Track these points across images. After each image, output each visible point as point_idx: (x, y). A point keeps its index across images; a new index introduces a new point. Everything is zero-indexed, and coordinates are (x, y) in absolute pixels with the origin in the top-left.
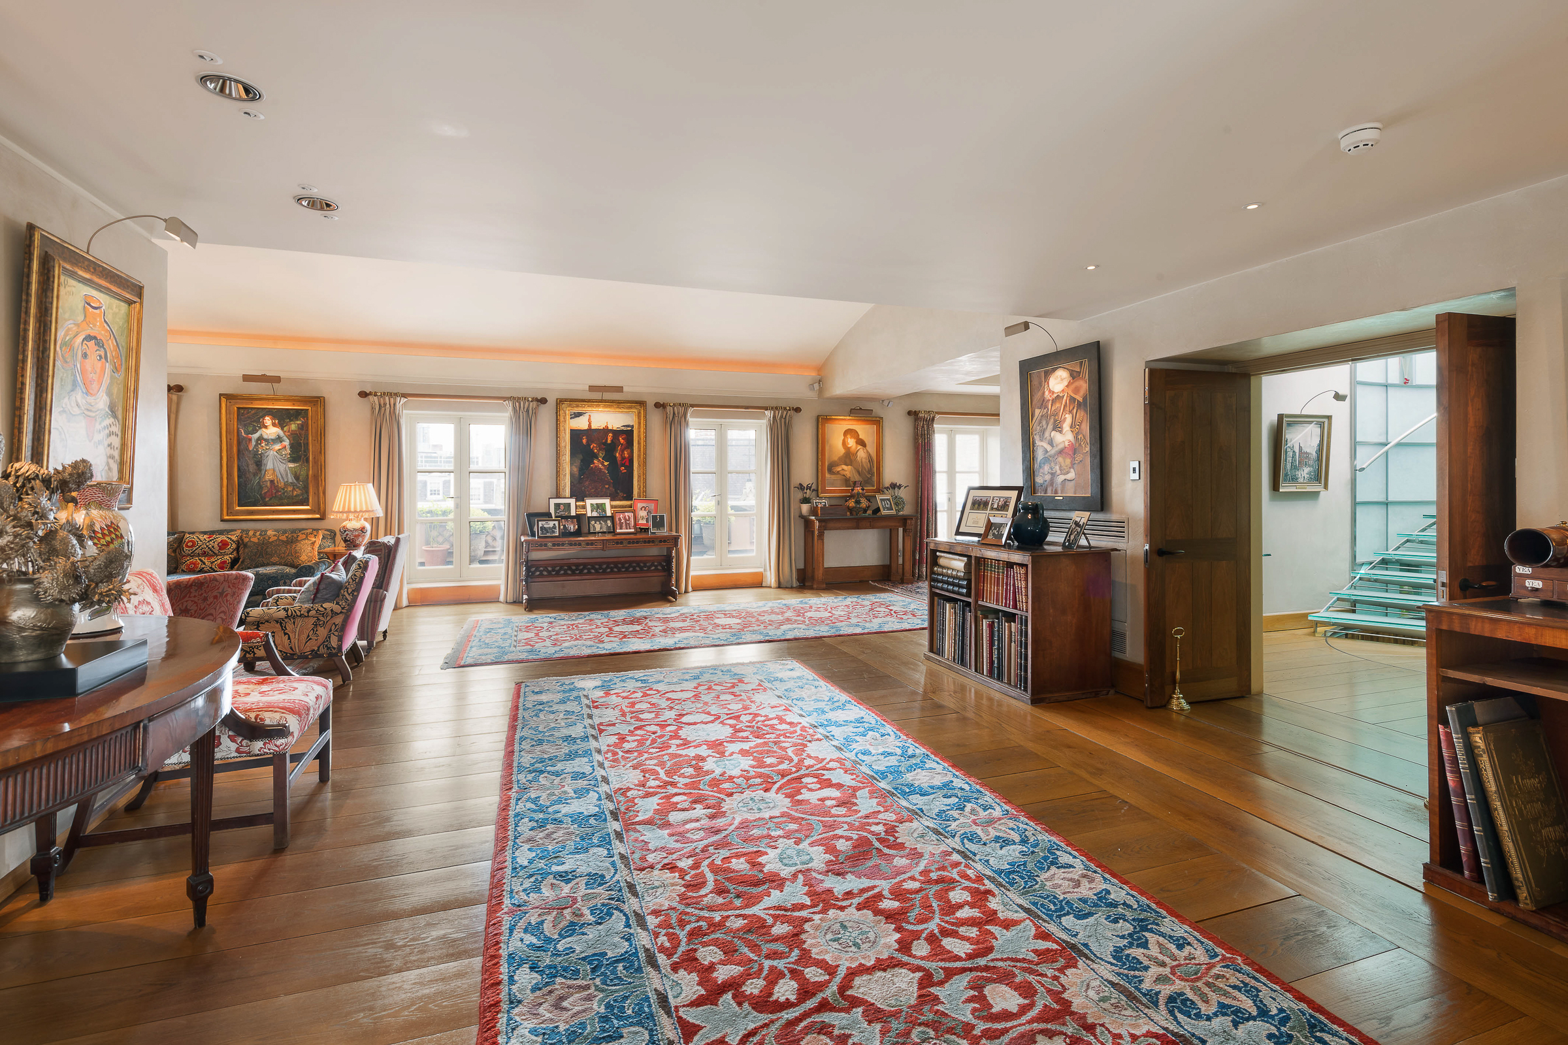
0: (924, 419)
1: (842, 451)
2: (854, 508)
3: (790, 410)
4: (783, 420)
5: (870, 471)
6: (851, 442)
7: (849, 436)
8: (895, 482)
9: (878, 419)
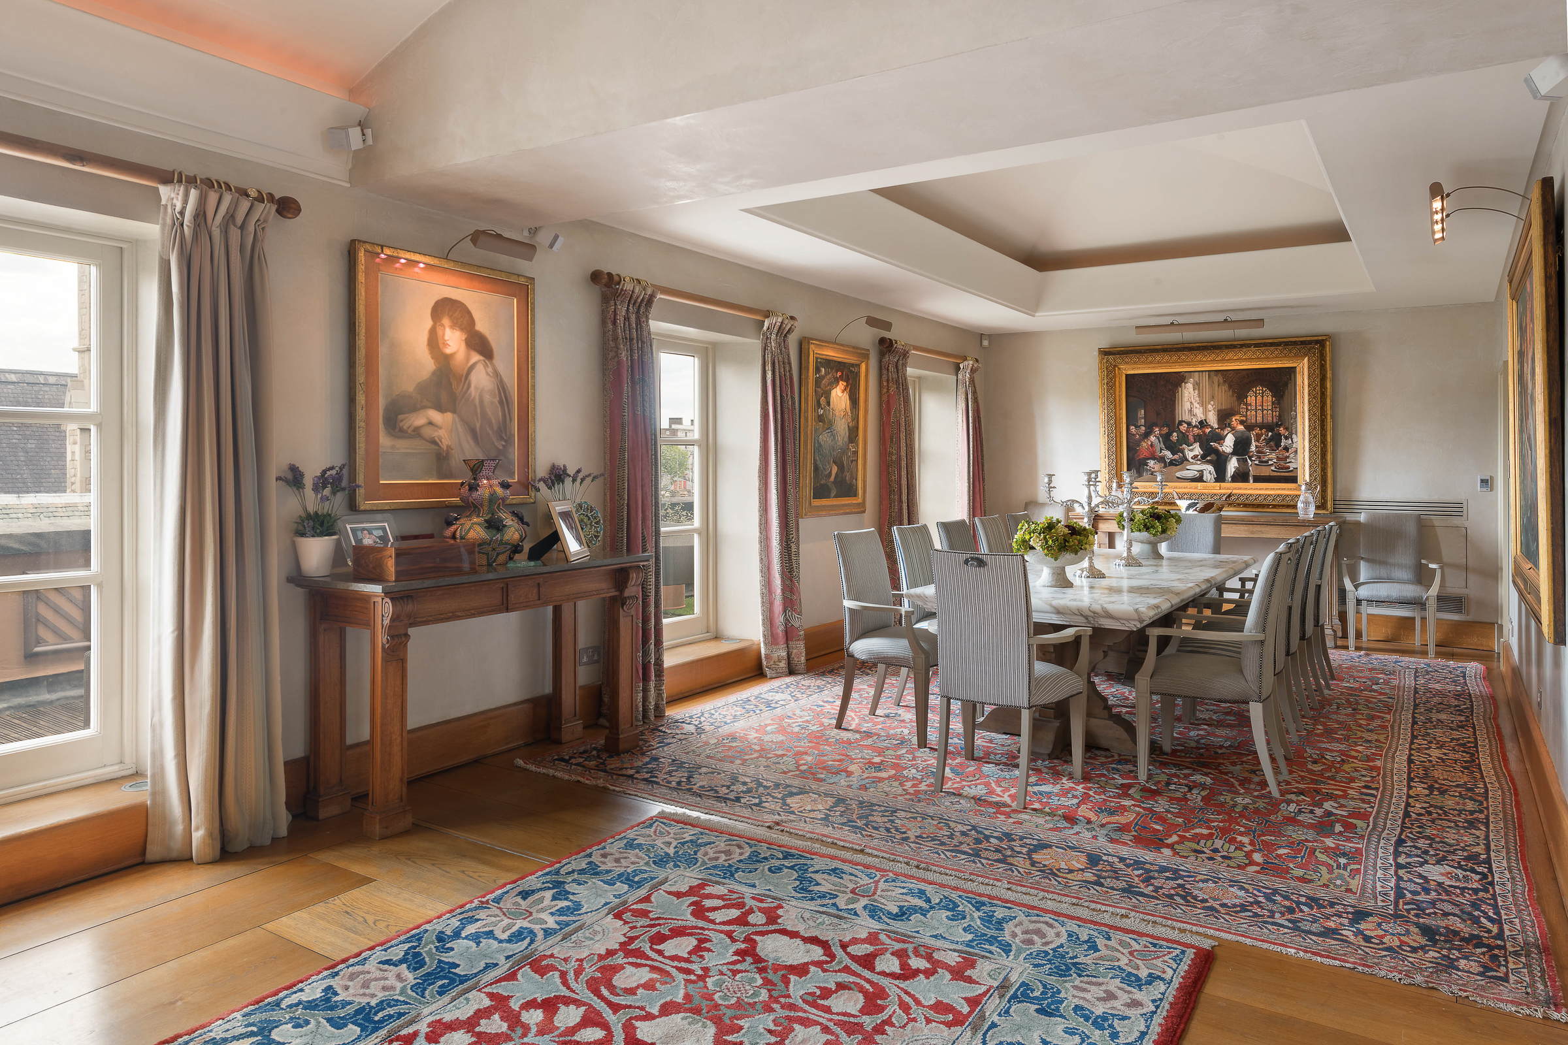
0: (632, 300)
1: (426, 364)
2: (482, 543)
3: (260, 199)
4: (235, 234)
5: (503, 431)
6: (454, 341)
7: (446, 321)
8: (560, 462)
9: (522, 281)
